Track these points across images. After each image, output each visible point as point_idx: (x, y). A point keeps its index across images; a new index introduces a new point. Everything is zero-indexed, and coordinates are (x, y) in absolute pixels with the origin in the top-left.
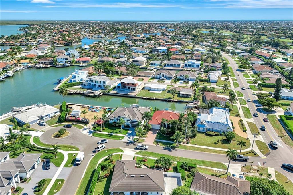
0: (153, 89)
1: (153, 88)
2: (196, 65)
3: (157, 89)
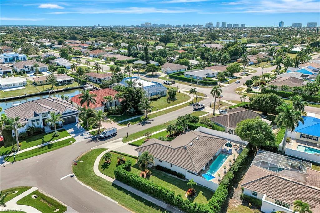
0: (7, 87)
1: (6, 85)
2: (22, 58)
3: (14, 84)
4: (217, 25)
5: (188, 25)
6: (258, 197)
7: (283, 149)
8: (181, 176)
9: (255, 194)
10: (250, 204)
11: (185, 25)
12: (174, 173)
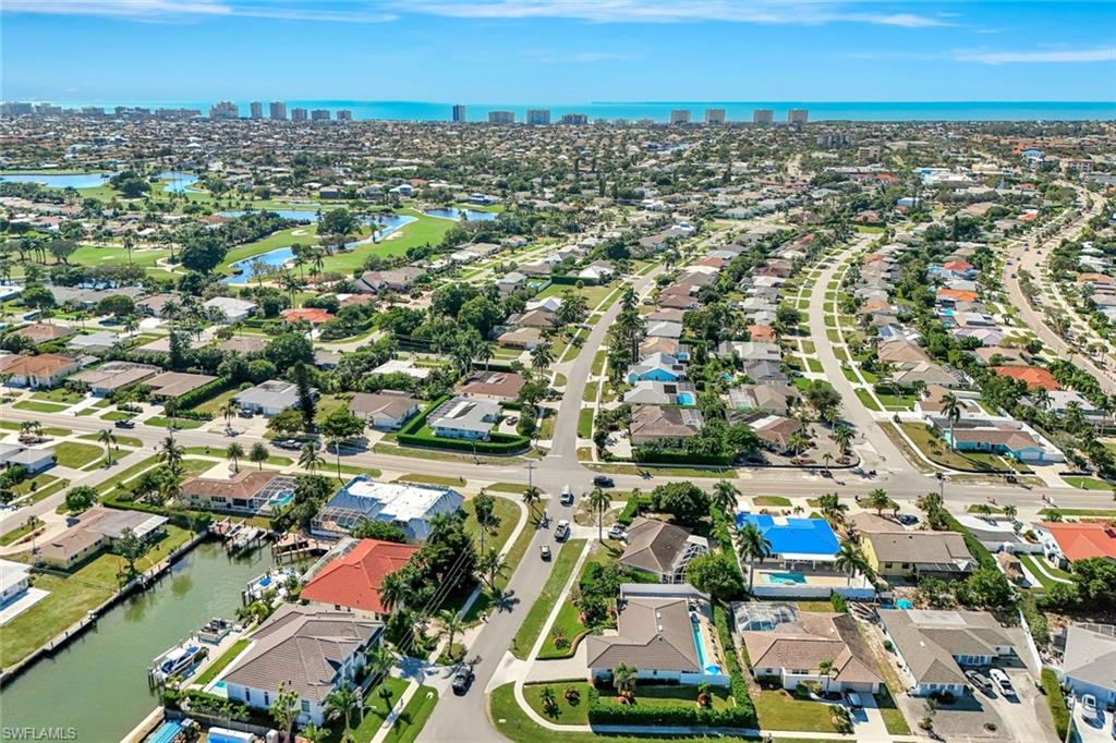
4: (253, 111)
5: (138, 109)
6: (775, 673)
7: (750, 589)
8: (674, 682)
9: (769, 671)
10: (771, 686)
11: (122, 109)
12: (661, 682)
